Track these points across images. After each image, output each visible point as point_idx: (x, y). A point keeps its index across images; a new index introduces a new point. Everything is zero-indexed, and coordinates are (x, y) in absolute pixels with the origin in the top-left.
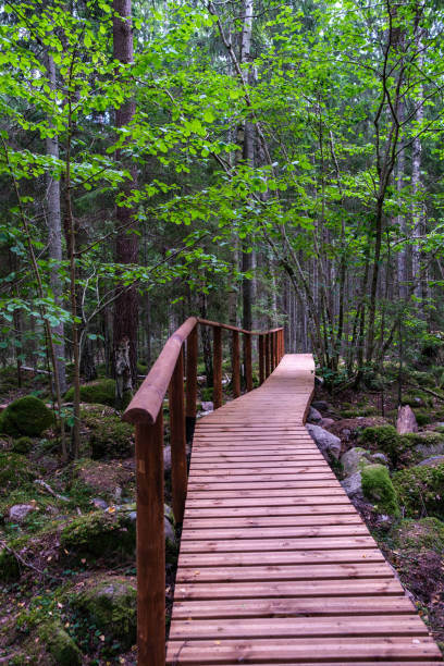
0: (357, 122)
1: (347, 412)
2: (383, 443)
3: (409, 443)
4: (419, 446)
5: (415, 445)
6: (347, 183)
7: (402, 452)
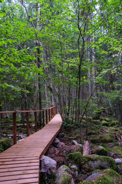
0: (72, 42)
1: (70, 137)
2: (76, 160)
3: (86, 160)
4: (90, 161)
5: (89, 161)
6: (71, 62)
7: (83, 164)
